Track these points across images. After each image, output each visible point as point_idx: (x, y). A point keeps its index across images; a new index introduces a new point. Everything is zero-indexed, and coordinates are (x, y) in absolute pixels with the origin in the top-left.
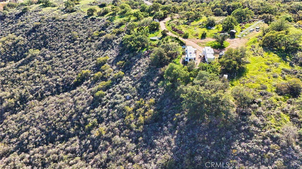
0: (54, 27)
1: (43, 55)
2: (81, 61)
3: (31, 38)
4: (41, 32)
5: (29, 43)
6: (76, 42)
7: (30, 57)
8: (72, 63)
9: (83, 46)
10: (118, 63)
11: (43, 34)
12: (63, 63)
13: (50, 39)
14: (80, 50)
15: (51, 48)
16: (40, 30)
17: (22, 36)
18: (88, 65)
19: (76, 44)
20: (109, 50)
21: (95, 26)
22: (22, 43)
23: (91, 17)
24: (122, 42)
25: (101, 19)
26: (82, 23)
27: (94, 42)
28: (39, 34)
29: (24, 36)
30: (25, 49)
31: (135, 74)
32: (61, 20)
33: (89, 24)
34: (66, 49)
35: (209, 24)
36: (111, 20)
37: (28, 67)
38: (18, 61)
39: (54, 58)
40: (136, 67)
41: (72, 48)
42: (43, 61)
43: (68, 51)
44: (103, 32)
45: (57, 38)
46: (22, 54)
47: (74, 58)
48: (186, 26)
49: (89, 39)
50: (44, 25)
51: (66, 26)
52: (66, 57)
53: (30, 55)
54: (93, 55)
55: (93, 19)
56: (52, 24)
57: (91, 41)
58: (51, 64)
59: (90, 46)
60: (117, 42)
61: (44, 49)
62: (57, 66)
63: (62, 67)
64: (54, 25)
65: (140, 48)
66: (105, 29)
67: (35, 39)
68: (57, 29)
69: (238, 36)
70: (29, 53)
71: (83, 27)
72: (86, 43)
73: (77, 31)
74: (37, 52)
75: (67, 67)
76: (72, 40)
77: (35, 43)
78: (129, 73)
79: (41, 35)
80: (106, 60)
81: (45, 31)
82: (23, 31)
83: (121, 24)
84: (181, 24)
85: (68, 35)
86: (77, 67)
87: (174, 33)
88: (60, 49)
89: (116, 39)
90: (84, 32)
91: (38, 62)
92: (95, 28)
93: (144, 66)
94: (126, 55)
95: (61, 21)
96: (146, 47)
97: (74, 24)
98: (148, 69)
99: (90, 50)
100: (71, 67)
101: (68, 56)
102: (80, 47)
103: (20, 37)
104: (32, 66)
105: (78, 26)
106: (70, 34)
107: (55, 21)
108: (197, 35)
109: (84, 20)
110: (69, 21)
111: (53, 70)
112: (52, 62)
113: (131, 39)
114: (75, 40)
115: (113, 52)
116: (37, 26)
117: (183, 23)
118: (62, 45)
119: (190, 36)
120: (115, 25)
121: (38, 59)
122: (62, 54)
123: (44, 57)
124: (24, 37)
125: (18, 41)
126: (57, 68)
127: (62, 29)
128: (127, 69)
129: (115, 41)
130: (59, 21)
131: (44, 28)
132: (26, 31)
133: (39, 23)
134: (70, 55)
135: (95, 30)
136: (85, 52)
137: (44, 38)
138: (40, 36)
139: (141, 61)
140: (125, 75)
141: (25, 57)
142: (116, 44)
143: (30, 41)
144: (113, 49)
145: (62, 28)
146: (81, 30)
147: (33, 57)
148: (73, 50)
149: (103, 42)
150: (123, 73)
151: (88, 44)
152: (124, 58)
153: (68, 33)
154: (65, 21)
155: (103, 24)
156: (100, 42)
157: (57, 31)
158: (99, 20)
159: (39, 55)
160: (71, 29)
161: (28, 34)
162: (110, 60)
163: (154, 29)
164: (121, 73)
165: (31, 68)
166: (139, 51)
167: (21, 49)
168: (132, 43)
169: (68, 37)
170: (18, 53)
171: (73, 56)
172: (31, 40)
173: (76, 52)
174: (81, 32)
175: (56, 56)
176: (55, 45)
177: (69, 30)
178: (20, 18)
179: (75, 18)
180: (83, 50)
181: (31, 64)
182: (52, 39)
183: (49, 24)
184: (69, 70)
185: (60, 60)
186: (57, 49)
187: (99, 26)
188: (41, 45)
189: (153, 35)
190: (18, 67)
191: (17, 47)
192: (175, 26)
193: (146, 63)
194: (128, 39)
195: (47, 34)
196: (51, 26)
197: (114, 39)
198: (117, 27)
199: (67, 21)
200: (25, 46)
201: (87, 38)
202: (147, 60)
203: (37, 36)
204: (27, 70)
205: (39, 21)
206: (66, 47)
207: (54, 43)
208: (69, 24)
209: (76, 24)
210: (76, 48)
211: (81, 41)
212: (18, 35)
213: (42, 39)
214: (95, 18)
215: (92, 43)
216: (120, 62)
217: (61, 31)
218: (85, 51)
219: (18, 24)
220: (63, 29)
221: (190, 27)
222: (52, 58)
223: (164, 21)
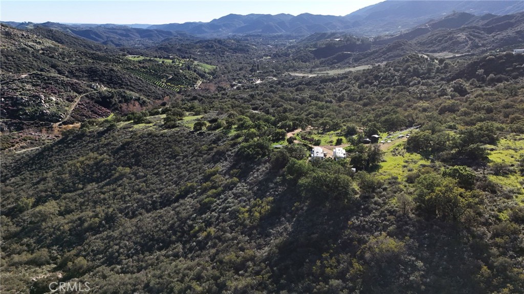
0: (149, 143)
1: (135, 174)
2: (185, 176)
3: (118, 156)
4: (132, 149)
5: (116, 162)
6: (178, 157)
7: (118, 177)
8: (172, 180)
9: (188, 162)
10: (232, 172)
11: (135, 151)
12: (160, 180)
13: (144, 156)
14: (184, 166)
15: (144, 167)
16: (131, 147)
17: (107, 155)
18: (193, 178)
19: (179, 159)
20: (221, 162)
21: (204, 141)
22: (107, 162)
23: (198, 132)
24: (238, 151)
25: (212, 133)
26: (187, 138)
27: (202, 156)
28: (130, 151)
29: (110, 154)
30: (111, 167)
31: (252, 179)
32: (159, 135)
33: (196, 139)
34: (165, 165)
35: (348, 131)
36: (225, 133)
37: (115, 186)
38: (101, 182)
39: (148, 176)
40: (253, 173)
41: (173, 164)
42: (135, 180)
43: (167, 167)
44: (213, 145)
45: (153, 155)
46: (106, 174)
47: (175, 174)
48: (320, 135)
49: (196, 153)
50: (137, 142)
51: (165, 142)
52: (165, 174)
53: (117, 174)
54: (200, 169)
55: (201, 134)
56: (148, 140)
57: (198, 156)
58: (145, 182)
59: (196, 161)
60: (232, 153)
61: (136, 167)
62: (153, 184)
63: (159, 184)
64: (150, 140)
65: (260, 156)
66: (217, 143)
67: (124, 158)
68: (153, 145)
69: (382, 141)
70: (118, 171)
71: (188, 143)
72: (192, 158)
73: (180, 147)
74: (127, 170)
75: (166, 184)
76: (174, 156)
77: (124, 162)
78: (245, 180)
79: (131, 152)
80: (217, 171)
81: (137, 147)
82: (108, 150)
83: (238, 136)
84: (315, 134)
85: (168, 151)
86: (180, 182)
87: (303, 142)
88: (157, 166)
89: (231, 150)
90: (190, 147)
91: (128, 181)
92: (204, 142)
93: (263, 171)
94: (242, 164)
95: (159, 137)
96: (267, 155)
97: (176, 139)
98: (268, 173)
99: (197, 164)
100: (172, 183)
101: (168, 173)
102: (183, 163)
103: (105, 155)
104: (120, 185)
105: (181, 141)
106: (171, 150)
107: (151, 137)
108: (331, 142)
109: (189, 135)
110: (169, 137)
111: (148, 187)
112: (146, 180)
113: (249, 147)
114: (176, 156)
115: (225, 163)
116: (128, 143)
117: (316, 133)
118: (160, 162)
119: (323, 142)
120: (230, 138)
121: (128, 179)
122: (159, 171)
123: (136, 176)
124: (110, 156)
125: (102, 160)
126: (154, 185)
127: (160, 145)
128: (243, 176)
129: (230, 153)
130: (157, 136)
131: (136, 145)
132: (113, 149)
133: (131, 140)
134: (171, 171)
135: (203, 145)
136: (190, 167)
137: (137, 155)
138: (131, 154)
139: (260, 167)
140: (240, 182)
141: (109, 178)
142: (229, 156)
143: (118, 159)
144: (226, 161)
145: (160, 144)
146: (184, 145)
147: (122, 176)
148: (174, 166)
149: (213, 156)
150: (238, 180)
151: (195, 158)
152: (240, 167)
153: (168, 149)
154: (165, 136)
155: (214, 138)
156: (210, 156)
157: (153, 147)
158: (209, 134)
159: (129, 174)
160: (171, 144)
161: (115, 152)
162: (223, 170)
163: (278, 138)
164: (235, 179)
165: (119, 188)
166: (259, 159)
167: (105, 169)
168: (251, 151)
169: (168, 153)
170: (101, 173)
171: (174, 173)
172: (119, 158)
173: (178, 168)
174: (185, 148)
175: (151, 173)
176: (151, 162)
177: (169, 145)
178: (104, 136)
179: (177, 133)
180: (188, 165)
181: (119, 183)
182: (146, 156)
183: (144, 141)
184: (169, 186)
185: (157, 177)
186: (153, 167)
187: (209, 140)
188: (132, 163)
189: (277, 144)
190: (102, 188)
191: (101, 167)
192: (305, 135)
193: (266, 168)
194: (245, 147)
195: (141, 151)
196: (146, 143)
197: (227, 151)
198: (232, 140)
199: (167, 136)
200: (111, 165)
201: (192, 154)
202: (268, 165)
203: (127, 154)
204: (114, 190)
205: (130, 138)
206: (164, 163)
207: (148, 160)
208: (170, 140)
209: (179, 139)
210: (177, 164)
211: (186, 156)
212: (101, 154)
213: (133, 157)
214: (205, 133)
215: (199, 158)
216: (235, 170)
217: (159, 146)
218: (190, 165)
219: (101, 143)
220: (162, 145)
221: (324, 136)
222: (147, 175)
223: (293, 133)
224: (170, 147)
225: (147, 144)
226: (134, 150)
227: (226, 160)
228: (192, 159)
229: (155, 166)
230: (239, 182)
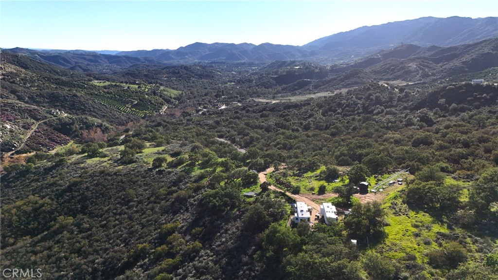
0: (100, 184)
1: (78, 225)
2: (137, 232)
3: (62, 201)
4: (79, 192)
5: (59, 208)
6: (131, 204)
7: (58, 228)
8: (121, 235)
9: (142, 210)
10: (194, 231)
11: (83, 194)
12: (107, 236)
13: (92, 201)
14: (137, 216)
15: (91, 215)
16: (79, 189)
17: (49, 198)
18: (146, 236)
19: (132, 206)
20: (182, 213)
21: (163, 182)
22: (48, 208)
23: (157, 170)
24: (202, 200)
25: (173, 172)
26: (144, 177)
27: (159, 203)
28: (76, 194)
29: (53, 198)
30: (52, 215)
31: (219, 246)
32: (113, 173)
33: (154, 179)
34: (115, 214)
35: (329, 174)
36: (188, 172)
37: (51, 243)
38: (37, 235)
39: (94, 229)
40: (221, 236)
41: (125, 213)
42: (77, 234)
43: (118, 217)
44: (173, 188)
45: (103, 199)
46: (45, 224)
47: (125, 228)
48: (296, 178)
49: (152, 199)
50: (87, 182)
51: (118, 182)
52: (114, 226)
53: (57, 226)
54: (156, 222)
55: (160, 172)
56: (99, 179)
57: (155, 203)
58: (88, 239)
59: (152, 209)
60: (195, 201)
61: (81, 216)
62: (97, 241)
63: (105, 242)
64: (101, 181)
65: (229, 208)
66: (177, 185)
67: (69, 202)
68: (104, 186)
69: (372, 190)
70: (58, 222)
71: (144, 184)
72: (148, 205)
73: (135, 189)
74: (70, 220)
75: (114, 242)
76: (126, 202)
77: (68, 208)
78: (211, 246)
79: (78, 196)
80: (176, 228)
81: (86, 189)
82: (53, 192)
83: (202, 177)
84: (290, 175)
85: (120, 194)
86: (130, 241)
87: (279, 187)
88: (106, 215)
89: (193, 197)
90: (146, 190)
91: (68, 235)
92: (163, 184)
93: (233, 233)
94: (207, 219)
95: (112, 175)
96: (237, 207)
97: (132, 179)
98: (239, 237)
99: (152, 215)
100: (121, 240)
101: (118, 225)
102: (137, 212)
103: (47, 200)
104: (58, 242)
105: (137, 182)
106: (124, 193)
107: (103, 176)
108: (312, 189)
109: (147, 173)
110: (124, 175)
111: (91, 246)
112: (91, 235)
113: (215, 196)
114: (129, 201)
115: (187, 215)
116: (75, 184)
117: (292, 174)
118: (109, 209)
119: (302, 189)
120: (193, 179)
121: (68, 232)
122: (107, 223)
123: (79, 228)
124: (53, 200)
125: (43, 205)
126: (98, 244)
127: (112, 187)
128: (207, 239)
129: (192, 200)
130: (110, 175)
131: (85, 186)
132: (57, 190)
133: (79, 180)
134: (121, 223)
135: (162, 187)
136: (144, 218)
137: (84, 199)
138: (78, 198)
139: (229, 226)
140: (204, 248)
141: (47, 230)
142: (192, 204)
143: (61, 205)
144: (188, 212)
145: (113, 185)
146: (140, 186)
147: (63, 228)
148: (126, 216)
149: (173, 203)
150: (201, 245)
151: (150, 206)
152: (204, 223)
153: (121, 191)
154: (119, 175)
155: (175, 178)
156: (168, 203)
157: (104, 189)
158: (169, 173)
159: (72, 225)
160: (125, 186)
161: (60, 195)
162: (183, 227)
163: (250, 181)
164: (198, 244)
165: (56, 246)
166: (227, 212)
167: (45, 217)
168: (217, 201)
169: (120, 197)
170: (39, 223)
171: (125, 225)
172: (63, 203)
173: (130, 218)
174: (141, 191)
175: (98, 225)
176: (99, 210)
177: (123, 187)
178: (51, 173)
179: (133, 170)
180: (143, 214)
181: (57, 239)
182: (95, 200)
183: (94, 180)
184: (117, 245)
185: (104, 231)
186: (101, 216)
187: (169, 180)
188: (77, 209)
189: (249, 190)
190: (34, 245)
191: (39, 214)
192: (280, 178)
193: (237, 228)
194: (210, 196)
195: (89, 194)
196: (97, 183)
197: (190, 197)
198: (196, 181)
199: (121, 175)
200: (51, 212)
201: (149, 198)
202: (238, 223)
203: (73, 198)
204: (50, 248)
205: (80, 176)
206: (115, 211)
207: (97, 206)
208: (124, 180)
209: (135, 179)
210: (130, 212)
211: (140, 202)
212: (43, 197)
213: (79, 201)
214: (164, 171)
215: (155, 205)
216: (198, 229)
217: (111, 188)
218: (144, 216)
219: (46, 182)
220: (114, 187)
221: (302, 179)
222: (92, 228)
223: (265, 173)
224: (124, 189)
225: (97, 185)
226: (81, 192)
227: (187, 210)
228: (148, 207)
229: (104, 214)
230: (202, 248)
